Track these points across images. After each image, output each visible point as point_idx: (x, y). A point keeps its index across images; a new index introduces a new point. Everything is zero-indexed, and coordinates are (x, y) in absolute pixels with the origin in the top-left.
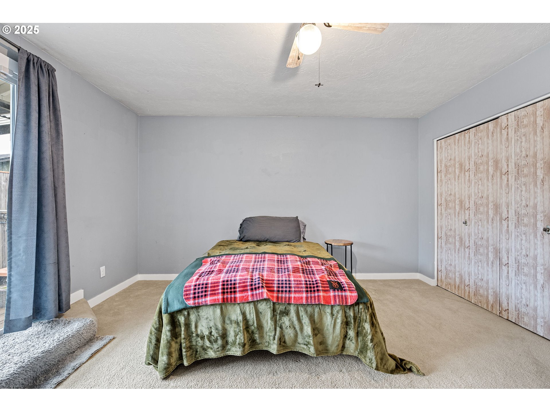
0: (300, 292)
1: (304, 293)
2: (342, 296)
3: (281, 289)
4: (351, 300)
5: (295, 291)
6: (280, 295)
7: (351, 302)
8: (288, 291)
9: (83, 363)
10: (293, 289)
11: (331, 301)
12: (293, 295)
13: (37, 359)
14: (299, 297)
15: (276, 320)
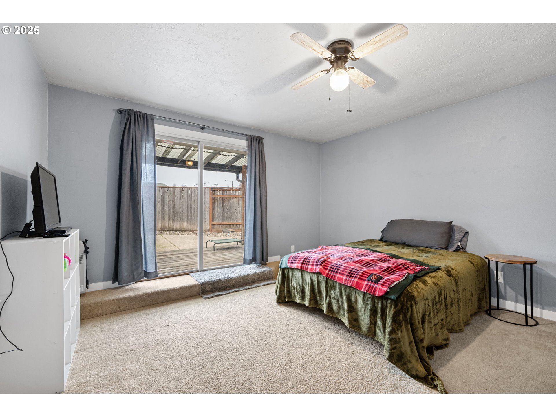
0: (343, 275)
1: (345, 276)
2: (373, 287)
3: (332, 269)
4: (378, 292)
5: (340, 273)
6: (330, 273)
7: (378, 294)
8: (335, 272)
9: (260, 286)
10: (339, 271)
11: (362, 288)
12: (337, 275)
13: (245, 276)
14: (340, 278)
15: (328, 290)
